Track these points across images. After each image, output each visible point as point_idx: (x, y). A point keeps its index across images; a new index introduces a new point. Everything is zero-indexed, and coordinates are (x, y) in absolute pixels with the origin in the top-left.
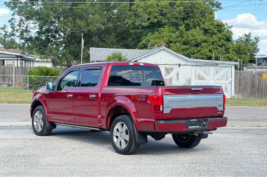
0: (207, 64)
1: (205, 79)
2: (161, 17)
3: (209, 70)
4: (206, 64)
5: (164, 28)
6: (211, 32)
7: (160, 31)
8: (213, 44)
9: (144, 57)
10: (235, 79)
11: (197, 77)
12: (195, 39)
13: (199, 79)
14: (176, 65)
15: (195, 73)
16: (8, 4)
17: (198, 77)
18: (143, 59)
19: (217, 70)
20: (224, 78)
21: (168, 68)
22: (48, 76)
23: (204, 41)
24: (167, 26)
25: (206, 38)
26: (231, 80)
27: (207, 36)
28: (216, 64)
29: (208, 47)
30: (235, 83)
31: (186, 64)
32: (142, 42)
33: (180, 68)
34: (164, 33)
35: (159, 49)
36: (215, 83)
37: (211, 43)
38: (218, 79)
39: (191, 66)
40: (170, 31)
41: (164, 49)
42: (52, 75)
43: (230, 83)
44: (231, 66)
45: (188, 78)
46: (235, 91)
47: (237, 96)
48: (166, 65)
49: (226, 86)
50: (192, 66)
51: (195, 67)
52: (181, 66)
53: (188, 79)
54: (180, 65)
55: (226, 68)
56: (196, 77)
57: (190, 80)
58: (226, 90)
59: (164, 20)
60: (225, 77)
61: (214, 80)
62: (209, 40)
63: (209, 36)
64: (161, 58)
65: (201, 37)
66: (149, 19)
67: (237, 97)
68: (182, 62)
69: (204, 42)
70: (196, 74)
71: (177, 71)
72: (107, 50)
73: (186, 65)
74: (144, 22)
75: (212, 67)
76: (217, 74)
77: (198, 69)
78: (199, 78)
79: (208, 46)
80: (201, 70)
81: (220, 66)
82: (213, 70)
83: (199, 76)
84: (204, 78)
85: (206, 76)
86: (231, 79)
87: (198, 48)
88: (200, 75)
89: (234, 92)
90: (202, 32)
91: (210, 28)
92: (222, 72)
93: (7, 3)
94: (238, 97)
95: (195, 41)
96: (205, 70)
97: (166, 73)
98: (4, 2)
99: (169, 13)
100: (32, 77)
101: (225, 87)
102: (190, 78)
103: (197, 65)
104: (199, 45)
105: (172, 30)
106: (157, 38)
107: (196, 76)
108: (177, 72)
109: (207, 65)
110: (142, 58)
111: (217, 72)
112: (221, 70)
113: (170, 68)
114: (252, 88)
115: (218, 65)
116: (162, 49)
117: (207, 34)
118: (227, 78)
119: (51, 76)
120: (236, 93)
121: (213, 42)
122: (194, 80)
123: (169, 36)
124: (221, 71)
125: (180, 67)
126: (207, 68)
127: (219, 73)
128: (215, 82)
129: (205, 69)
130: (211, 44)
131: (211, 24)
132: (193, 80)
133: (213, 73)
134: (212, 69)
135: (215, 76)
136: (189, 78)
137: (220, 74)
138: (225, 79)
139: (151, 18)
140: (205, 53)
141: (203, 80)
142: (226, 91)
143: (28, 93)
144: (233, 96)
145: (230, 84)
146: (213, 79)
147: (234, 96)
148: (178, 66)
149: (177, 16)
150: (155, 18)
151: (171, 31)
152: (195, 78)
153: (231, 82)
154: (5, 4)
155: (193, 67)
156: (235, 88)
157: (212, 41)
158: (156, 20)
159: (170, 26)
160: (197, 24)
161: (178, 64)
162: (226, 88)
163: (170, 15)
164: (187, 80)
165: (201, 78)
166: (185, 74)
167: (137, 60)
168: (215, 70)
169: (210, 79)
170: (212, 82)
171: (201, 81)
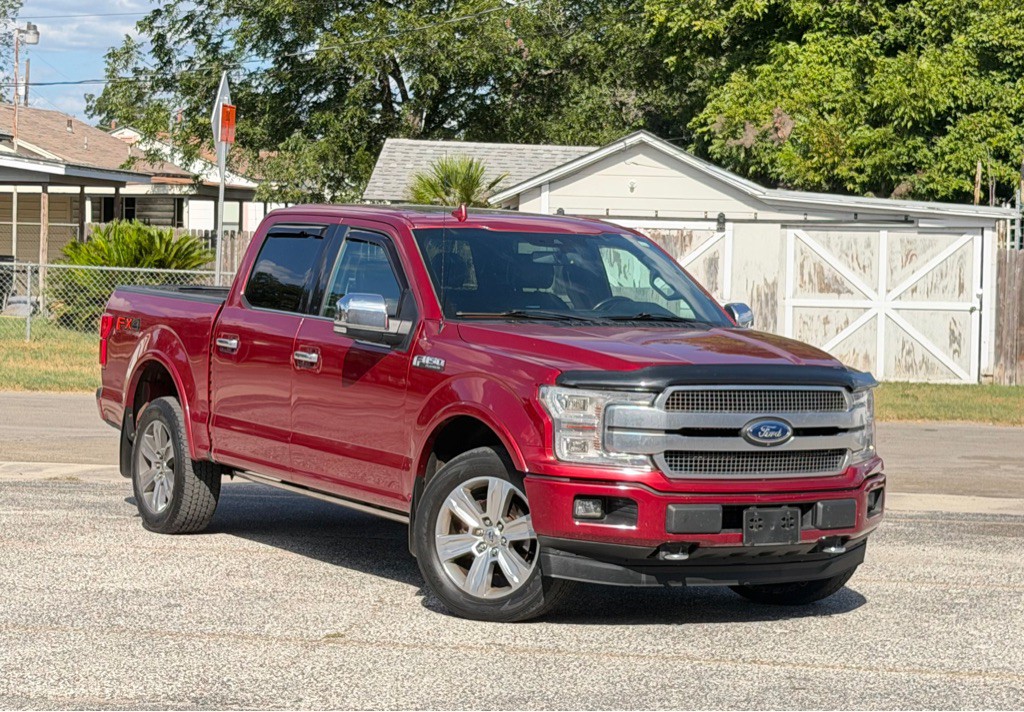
0: (859, 217)
1: (849, 291)
3: (869, 246)
4: (852, 217)
5: (805, 42)
6: (1012, 63)
7: (781, 59)
9: (550, 182)
10: (1000, 289)
11: (811, 280)
12: (915, 96)
13: (821, 291)
14: (706, 219)
15: (799, 260)
17: (815, 280)
18: (544, 189)
19: (909, 247)
20: (944, 283)
21: (667, 232)
23: (970, 105)
24: (819, 34)
25: (985, 86)
26: (980, 297)
27: (993, 83)
28: (903, 218)
29: (988, 136)
30: (999, 312)
31: (752, 217)
33: (721, 234)
34: (801, 69)
35: (621, 146)
36: (897, 309)
37: (1010, 115)
38: (914, 290)
39: (779, 225)
40: (831, 58)
41: (642, 144)
42: (161, 264)
43: (972, 310)
44: (983, 229)
45: (762, 283)
46: (999, 348)
47: (1009, 372)
48: (657, 218)
49: (953, 327)
50: (785, 224)
51: (799, 232)
52: (728, 225)
53: (764, 290)
54: (721, 221)
55: (955, 237)
56: (806, 278)
57: (773, 294)
58: (955, 346)
60: (952, 282)
61: (895, 293)
62: (1001, 100)
63: (1003, 82)
64: (632, 189)
65: (955, 88)
67: (1007, 381)
68: (734, 208)
69: (971, 109)
70: (802, 266)
71: (711, 251)
73: (755, 221)
74: (705, 17)
75: (884, 233)
76: (909, 268)
77: (811, 238)
78: (820, 283)
79: (993, 130)
80: (829, 247)
81: (920, 225)
82: (890, 245)
83: (820, 272)
84: (847, 284)
85: (852, 277)
86: (980, 292)
87: (942, 142)
88: (826, 267)
89: (993, 356)
90: (967, 63)
91: (1005, 43)
92: (933, 256)
94: (1011, 382)
95: (914, 108)
96: (849, 247)
101: (952, 332)
102: (775, 284)
103: (806, 221)
104: (948, 127)
107: (802, 274)
108: (707, 255)
109: (856, 221)
110: (540, 186)
111: (910, 257)
112: (931, 244)
113: (675, 233)
115: (912, 222)
116: (632, 147)
117: (994, 73)
118: (961, 287)
119: (158, 267)
120: (1002, 361)
122: (795, 292)
123: (823, 84)
124: (929, 252)
125: (721, 229)
126: (858, 236)
127: (922, 258)
128: (898, 304)
129: (849, 242)
130: (1006, 119)
132: (789, 292)
133: (890, 261)
134: (885, 240)
135: (897, 275)
136: (770, 281)
137: (925, 267)
138: (950, 288)
140: (968, 164)
141: (839, 292)
142: (955, 351)
143: (28, 340)
144: (986, 376)
145: (976, 314)
146: (889, 291)
147: (990, 373)
148: (714, 225)
151: (836, 58)
152: (799, 282)
153: (978, 307)
155: (791, 232)
156: (999, 333)
157: (1016, 106)
159: (833, 33)
160: (953, 20)
161: (715, 216)
162: (957, 334)
164: (759, 295)
165: (830, 285)
166: (747, 265)
167: (518, 195)
168: (898, 247)
169: (876, 290)
170: (882, 304)
171: (831, 300)
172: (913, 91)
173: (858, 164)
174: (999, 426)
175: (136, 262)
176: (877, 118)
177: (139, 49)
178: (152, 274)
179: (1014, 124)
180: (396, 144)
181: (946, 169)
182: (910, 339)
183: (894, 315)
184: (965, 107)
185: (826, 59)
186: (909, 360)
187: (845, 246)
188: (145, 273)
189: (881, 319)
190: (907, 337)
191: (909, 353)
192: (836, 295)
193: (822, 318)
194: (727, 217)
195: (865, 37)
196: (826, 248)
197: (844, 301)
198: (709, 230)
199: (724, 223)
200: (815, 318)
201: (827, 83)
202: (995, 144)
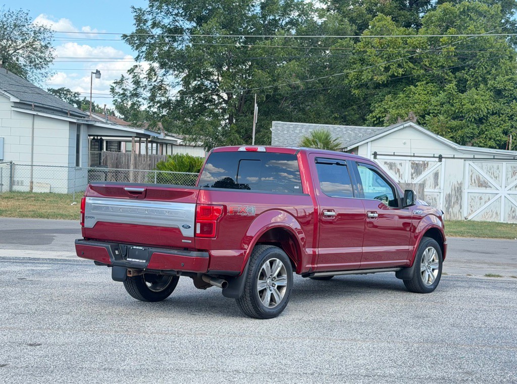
0: (495, 157)
1: (490, 187)
2: (411, 65)
3: (498, 169)
4: (492, 157)
5: (417, 86)
6: (508, 96)
7: (408, 92)
8: (512, 119)
9: (371, 141)
11: (475, 182)
12: (475, 109)
13: (479, 186)
14: (434, 157)
15: (471, 173)
16: (128, 37)
17: (477, 182)
18: (369, 144)
19: (514, 169)
21: (418, 162)
23: (493, 112)
24: (423, 83)
25: (498, 105)
27: (500, 104)
28: (513, 158)
29: (500, 125)
31: (453, 156)
32: (374, 114)
33: (440, 163)
34: (416, 96)
35: (402, 127)
36: (509, 194)
37: (508, 117)
38: (516, 187)
39: (463, 160)
40: (428, 92)
41: (411, 126)
45: (456, 183)
48: (414, 156)
50: (465, 159)
51: (471, 162)
52: (443, 160)
53: (457, 186)
54: (440, 158)
56: (473, 181)
57: (461, 188)
59: (418, 70)
61: (508, 187)
62: (505, 110)
63: (504, 104)
64: (404, 144)
65: (488, 105)
66: (387, 69)
68: (446, 152)
69: (493, 114)
70: (471, 176)
71: (436, 170)
72: (305, 127)
73: (454, 158)
74: (378, 75)
76: (514, 178)
77: (475, 165)
78: (478, 183)
79: (502, 122)
82: (507, 168)
83: (479, 179)
84: (489, 184)
85: (491, 181)
87: (482, 126)
88: (481, 177)
90: (491, 96)
91: (507, 88)
93: (126, 36)
95: (475, 113)
96: (490, 169)
97: (414, 173)
98: (122, 35)
99: (428, 57)
100: (163, 173)
102: (461, 183)
103: (474, 158)
104: (484, 121)
105: (431, 90)
106: (403, 105)
107: (471, 180)
108: (435, 171)
109: (494, 159)
110: (367, 143)
111: (514, 173)
113: (421, 162)
115: (516, 159)
116: (406, 127)
117: (501, 100)
121: (511, 116)
122: (469, 187)
125: (440, 161)
126: (495, 164)
128: (510, 192)
129: (490, 167)
130: (507, 118)
131: (510, 80)
132: (466, 187)
133: (507, 175)
134: (505, 166)
135: (509, 181)
136: (459, 182)
139: (391, 67)
140: (495, 136)
141: (486, 187)
146: (506, 187)
148: (437, 159)
149: (443, 64)
150: (400, 66)
151: (430, 92)
152: (470, 183)
154: (124, 39)
155: (467, 162)
157: (511, 114)
158: (401, 71)
159: (427, 83)
160: (480, 79)
161: (438, 156)
163: (429, 61)
164: (455, 188)
165: (483, 184)
166: (450, 175)
167: (358, 147)
168: (510, 169)
169: (501, 186)
170: (503, 192)
171: (483, 190)
172: (474, 106)
173: (452, 135)
175: (189, 171)
176: (456, 117)
177: (127, 81)
179: (509, 120)
180: (277, 124)
182: (514, 206)
183: (508, 196)
184: (491, 113)
185: (426, 92)
186: (514, 214)
187: (489, 169)
188: (194, 175)
189: (503, 198)
190: (513, 205)
191: (513, 212)
192: (485, 188)
193: (479, 197)
194: (443, 156)
196: (481, 169)
197: (488, 190)
198: (436, 161)
199: (441, 159)
200: (476, 198)
202: (503, 128)
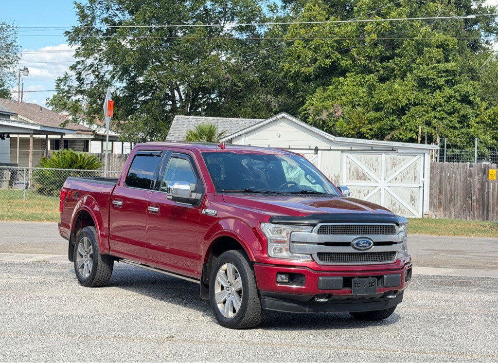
0: (373, 148)
1: (369, 179)
2: (339, 56)
3: (377, 160)
4: (370, 149)
5: (347, 77)
6: (432, 85)
7: (337, 84)
8: (435, 109)
9: (245, 134)
10: (432, 178)
11: (353, 175)
12: (393, 99)
13: (358, 179)
14: (310, 149)
15: (349, 166)
16: (71, 34)
17: (355, 175)
18: (243, 136)
19: (394, 161)
20: (408, 176)
22: (73, 169)
23: (415, 103)
24: (352, 74)
25: (421, 96)
26: (423, 182)
27: (424, 94)
28: (391, 149)
29: (422, 115)
30: (431, 188)
31: (329, 148)
33: (316, 155)
34: (345, 88)
35: (275, 118)
36: (389, 187)
37: (431, 107)
38: (396, 179)
39: (340, 152)
40: (357, 83)
41: (284, 117)
42: (81, 167)
43: (420, 187)
44: (424, 154)
45: (333, 176)
46: (431, 203)
47: (435, 213)
48: (289, 149)
49: (412, 194)
50: (343, 151)
51: (349, 155)
52: (319, 152)
53: (334, 179)
54: (316, 150)
55: (413, 157)
56: (351, 174)
57: (338, 181)
58: (413, 202)
59: (346, 60)
60: (412, 176)
61: (388, 180)
62: (427, 100)
63: (428, 93)
64: (279, 136)
65: (409, 96)
66: (315, 60)
67: (434, 217)
68: (322, 145)
69: (415, 104)
70: (350, 169)
73: (330, 150)
74: (306, 67)
75: (383, 155)
76: (394, 169)
77: (353, 157)
78: (357, 176)
79: (424, 113)
80: (361, 161)
81: (399, 152)
82: (386, 160)
83: (357, 172)
84: (368, 176)
85: (370, 173)
86: (423, 179)
87: (404, 118)
88: (360, 169)
89: (428, 206)
90: (414, 86)
91: (429, 77)
92: (404, 165)
94: (436, 217)
95: (393, 104)
96: (369, 161)
98: (64, 32)
99: (355, 47)
100: (45, 170)
101: (412, 196)
102: (338, 176)
103: (351, 150)
104: (406, 112)
106: (329, 97)
107: (350, 172)
109: (372, 150)
110: (241, 135)
111: (394, 165)
112: (403, 160)
114: (466, 199)
115: (395, 150)
116: (279, 119)
117: (424, 90)
118: (415, 178)
119: (80, 169)
120: (432, 209)
121: (435, 105)
122: (347, 180)
123: (354, 94)
124: (402, 163)
125: (316, 153)
126: (373, 156)
127: (399, 166)
128: (389, 185)
129: (369, 159)
130: (429, 109)
131: (433, 68)
132: (344, 179)
133: (386, 167)
134: (384, 157)
135: (390, 172)
136: (336, 175)
137: (400, 169)
138: (411, 178)
139: (318, 58)
140: (415, 127)
141: (365, 180)
142: (413, 204)
143: (24, 200)
144: (425, 214)
145: (422, 189)
146: (385, 179)
147: (428, 213)
148: (313, 152)
149: (370, 53)
150: (327, 57)
151: (359, 83)
152: (348, 175)
153: (422, 186)
154: (67, 35)
155: (345, 155)
156: (431, 197)
157: (433, 103)
158: (328, 62)
159: (357, 74)
160: (406, 68)
161: (314, 148)
162: (413, 197)
163: (356, 51)
165: (361, 177)
166: (327, 168)
167: (232, 139)
168: (389, 161)
169: (380, 179)
170: (382, 185)
171: (361, 183)
172: (392, 97)
173: (370, 127)
174: (434, 236)
175: (70, 167)
176: (377, 109)
177: (71, 78)
178: (77, 172)
179: (433, 110)
180: (179, 118)
181: (406, 129)
182: (395, 200)
183: (388, 189)
184: (413, 103)
185: (355, 84)
186: (394, 208)
187: (367, 160)
188: (74, 171)
189: (382, 190)
190: (393, 199)
191: (394, 205)
192: (363, 181)
193: (358, 190)
194: (319, 148)
195: (372, 75)
196: (359, 161)
197: (367, 183)
198: (311, 153)
199: (317, 151)
200: (355, 190)
201: (356, 94)
202: (425, 119)
